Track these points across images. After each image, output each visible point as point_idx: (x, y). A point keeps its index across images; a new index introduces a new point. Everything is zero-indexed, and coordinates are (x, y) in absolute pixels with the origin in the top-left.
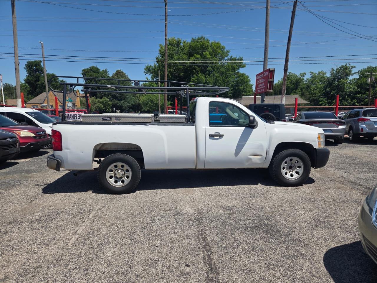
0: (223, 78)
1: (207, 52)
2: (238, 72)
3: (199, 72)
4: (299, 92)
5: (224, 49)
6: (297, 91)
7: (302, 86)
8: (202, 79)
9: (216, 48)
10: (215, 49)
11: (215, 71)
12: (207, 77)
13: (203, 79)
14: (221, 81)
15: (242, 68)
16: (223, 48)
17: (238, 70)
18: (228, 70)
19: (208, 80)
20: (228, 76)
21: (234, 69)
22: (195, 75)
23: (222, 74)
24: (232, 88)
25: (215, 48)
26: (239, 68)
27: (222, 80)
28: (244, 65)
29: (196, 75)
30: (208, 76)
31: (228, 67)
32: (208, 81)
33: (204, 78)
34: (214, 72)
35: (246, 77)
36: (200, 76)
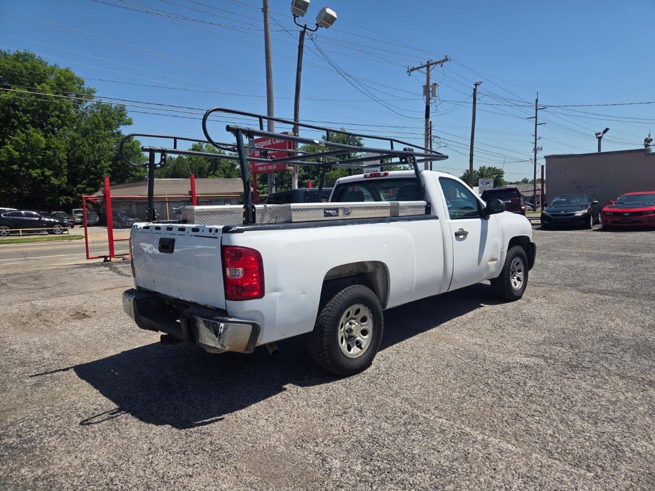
0: (90, 141)
1: (44, 84)
2: (119, 133)
3: (29, 126)
4: (221, 174)
5: (83, 84)
6: (218, 172)
7: (224, 164)
8: (39, 141)
9: (65, 79)
10: (63, 82)
11: (67, 125)
12: (51, 137)
13: (41, 141)
14: (85, 146)
15: (125, 126)
16: (81, 82)
17: (118, 129)
18: (97, 127)
19: (54, 144)
20: (98, 137)
21: (109, 126)
22: (19, 131)
23: (85, 133)
24: (111, 163)
25: (62, 79)
26: (118, 126)
27: (87, 145)
28: (130, 120)
29: (22, 132)
30: (53, 136)
31: (96, 121)
32: (53, 146)
33: (42, 139)
34: (65, 128)
35: (136, 144)
36: (32, 133)
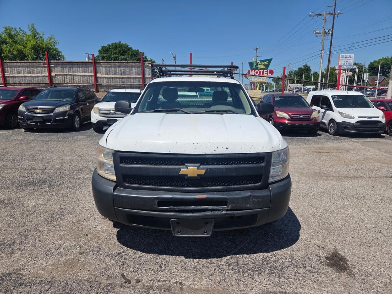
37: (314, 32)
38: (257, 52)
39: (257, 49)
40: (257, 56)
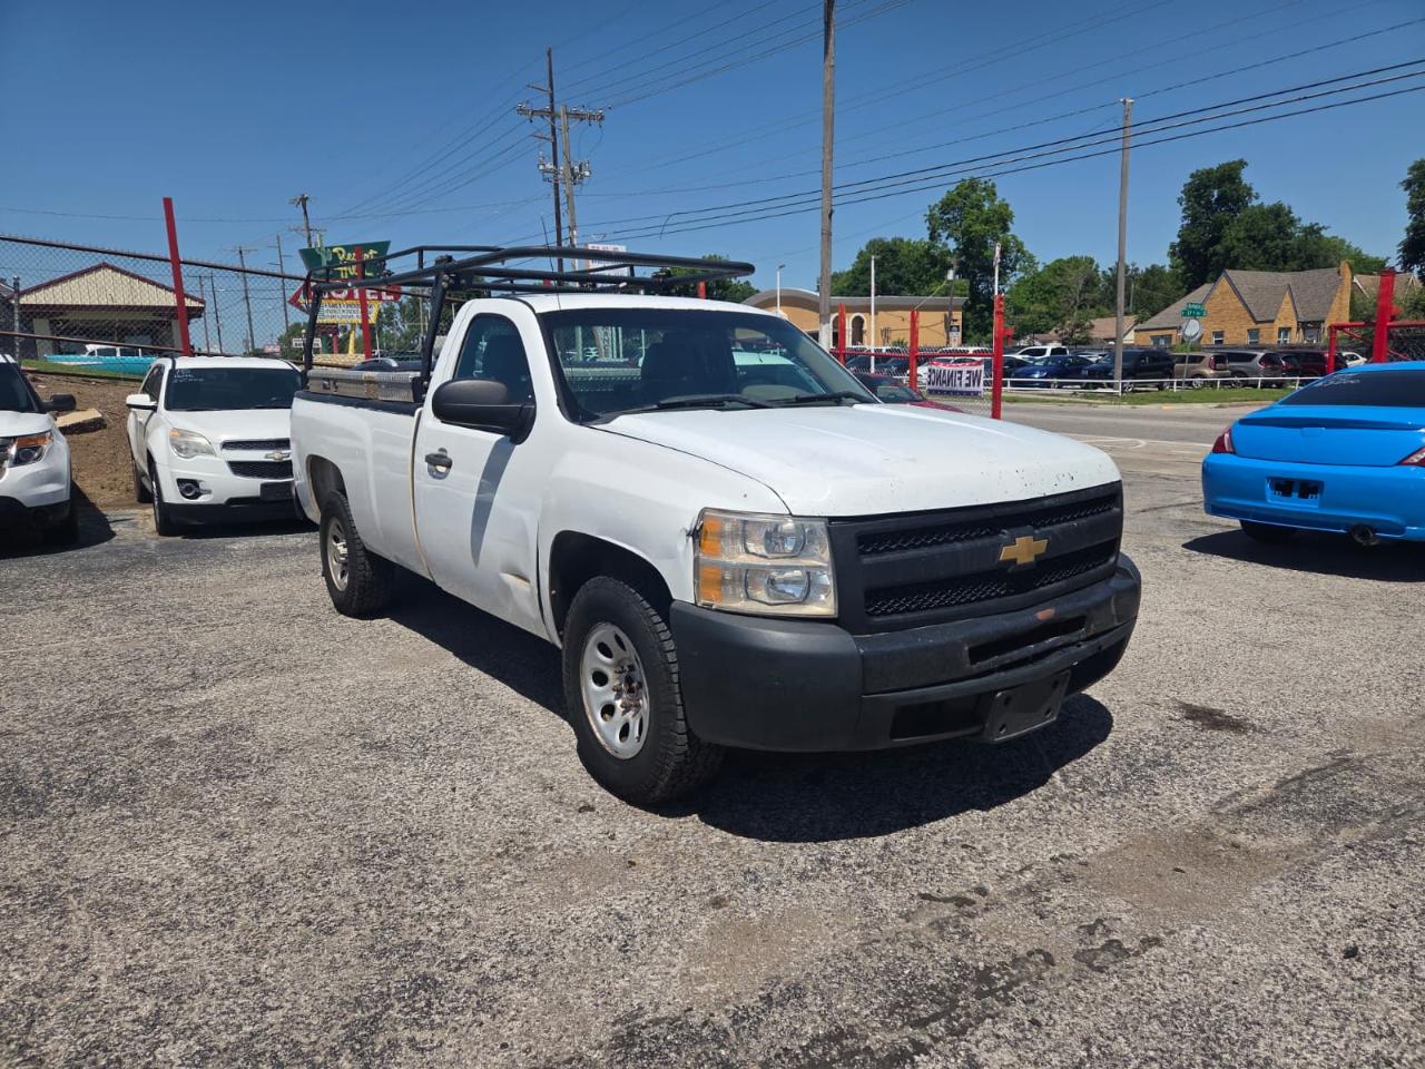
37: (541, 167)
38: (306, 213)
39: (304, 200)
40: (309, 230)
